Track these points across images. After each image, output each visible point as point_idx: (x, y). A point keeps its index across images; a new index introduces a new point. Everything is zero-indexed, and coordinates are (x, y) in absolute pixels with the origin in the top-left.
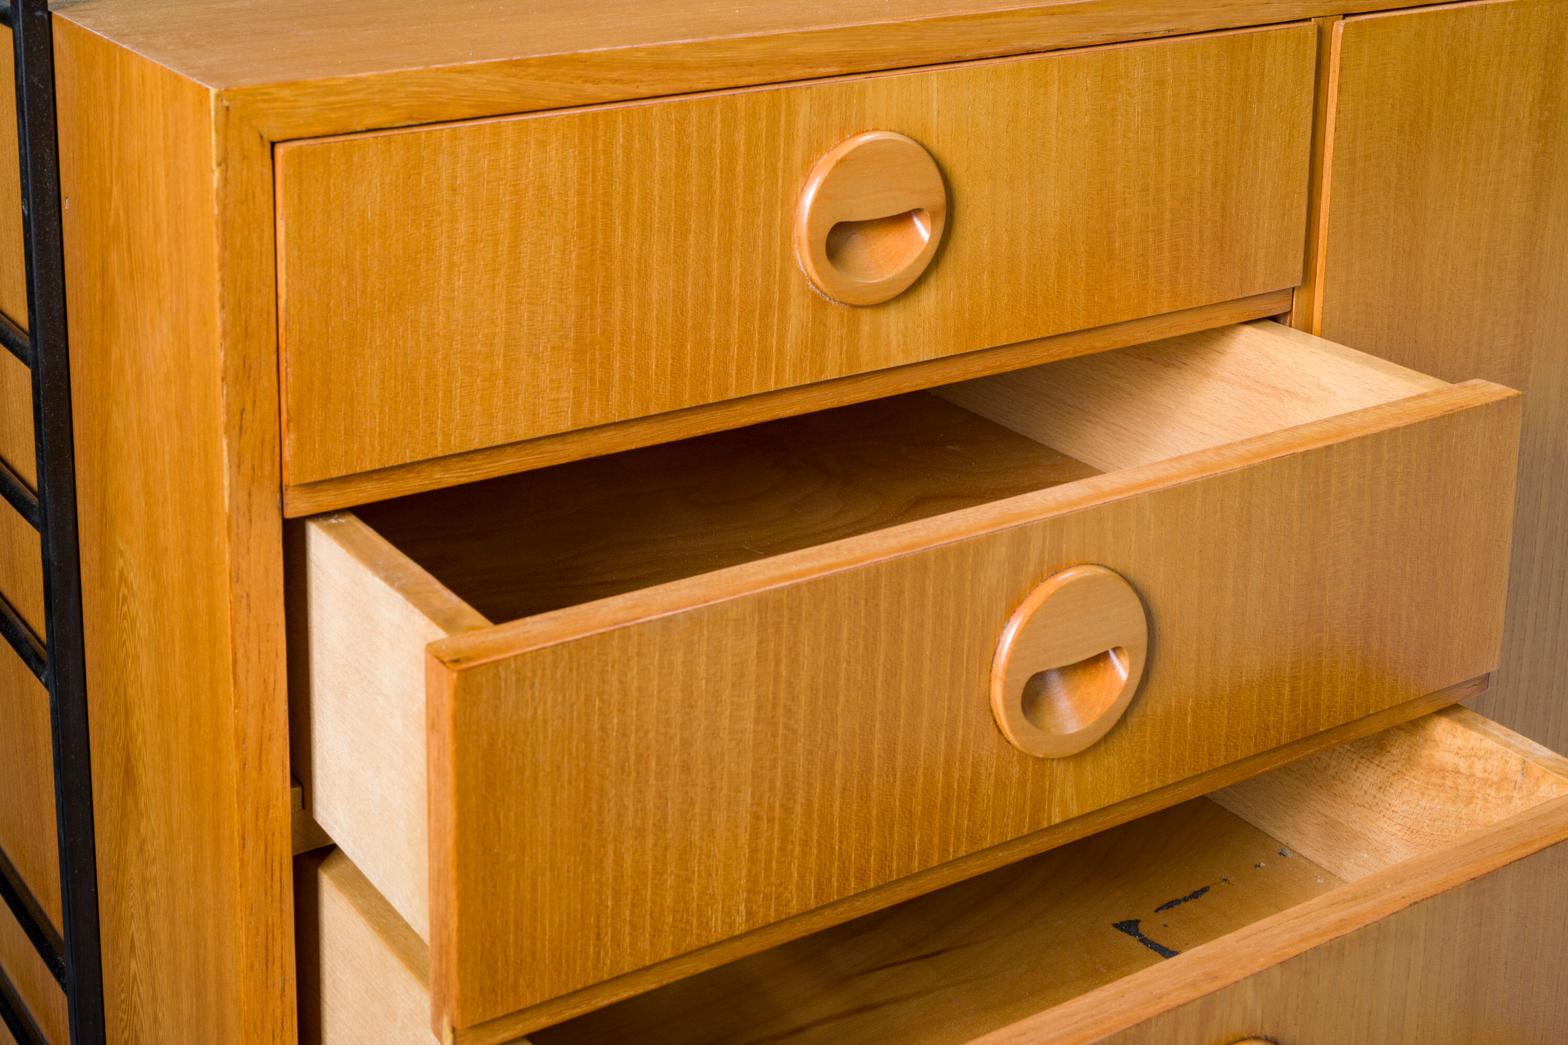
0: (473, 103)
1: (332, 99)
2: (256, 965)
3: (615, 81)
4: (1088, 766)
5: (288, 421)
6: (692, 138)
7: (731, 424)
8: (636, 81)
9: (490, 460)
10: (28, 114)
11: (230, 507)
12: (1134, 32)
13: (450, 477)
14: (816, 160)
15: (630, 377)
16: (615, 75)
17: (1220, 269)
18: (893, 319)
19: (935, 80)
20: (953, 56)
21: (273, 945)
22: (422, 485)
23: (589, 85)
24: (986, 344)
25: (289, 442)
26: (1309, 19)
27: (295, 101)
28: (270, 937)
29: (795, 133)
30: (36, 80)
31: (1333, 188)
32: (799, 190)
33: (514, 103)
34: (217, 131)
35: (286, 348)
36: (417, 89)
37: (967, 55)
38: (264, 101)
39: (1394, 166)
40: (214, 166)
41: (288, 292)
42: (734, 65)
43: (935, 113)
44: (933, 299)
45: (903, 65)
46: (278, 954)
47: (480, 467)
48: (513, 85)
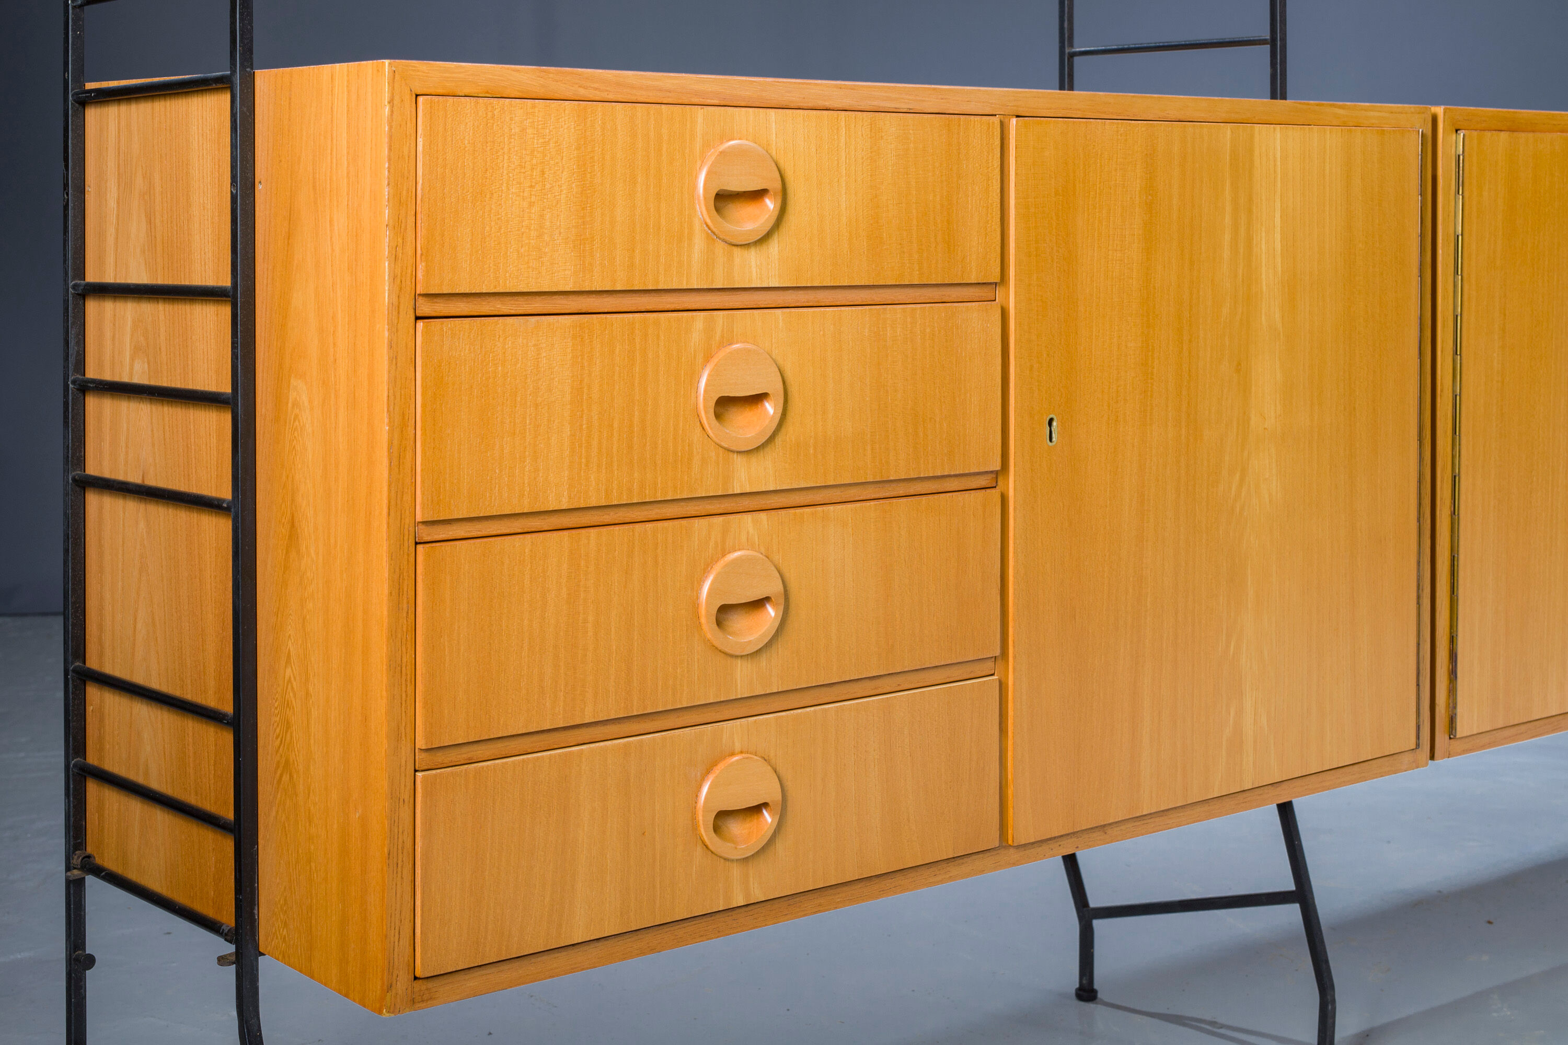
0: (520, 89)
1: (447, 75)
2: (393, 592)
3: (596, 89)
4: (754, 459)
5: (422, 255)
6: (638, 127)
7: (661, 307)
8: (607, 91)
9: (527, 303)
10: (240, 130)
11: (388, 303)
12: (889, 106)
13: (505, 309)
14: (708, 152)
15: (605, 264)
16: (596, 85)
17: (948, 262)
18: (753, 257)
19: (774, 115)
20: (784, 104)
21: (403, 582)
22: (491, 310)
23: (581, 89)
24: (808, 283)
25: (421, 267)
26: (996, 115)
27: (428, 73)
28: (401, 577)
29: (695, 134)
30: (245, 109)
31: (1016, 223)
32: (698, 168)
33: (541, 92)
34: (388, 83)
35: (421, 212)
36: (491, 77)
37: (792, 106)
38: (413, 70)
39: (1054, 214)
40: (386, 103)
41: (423, 180)
42: (660, 90)
43: (774, 135)
44: (776, 249)
45: (755, 106)
46: (405, 589)
47: (521, 306)
48: (542, 82)
